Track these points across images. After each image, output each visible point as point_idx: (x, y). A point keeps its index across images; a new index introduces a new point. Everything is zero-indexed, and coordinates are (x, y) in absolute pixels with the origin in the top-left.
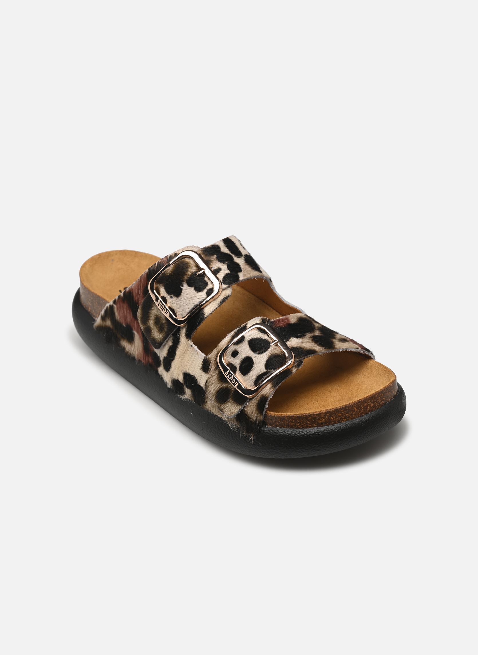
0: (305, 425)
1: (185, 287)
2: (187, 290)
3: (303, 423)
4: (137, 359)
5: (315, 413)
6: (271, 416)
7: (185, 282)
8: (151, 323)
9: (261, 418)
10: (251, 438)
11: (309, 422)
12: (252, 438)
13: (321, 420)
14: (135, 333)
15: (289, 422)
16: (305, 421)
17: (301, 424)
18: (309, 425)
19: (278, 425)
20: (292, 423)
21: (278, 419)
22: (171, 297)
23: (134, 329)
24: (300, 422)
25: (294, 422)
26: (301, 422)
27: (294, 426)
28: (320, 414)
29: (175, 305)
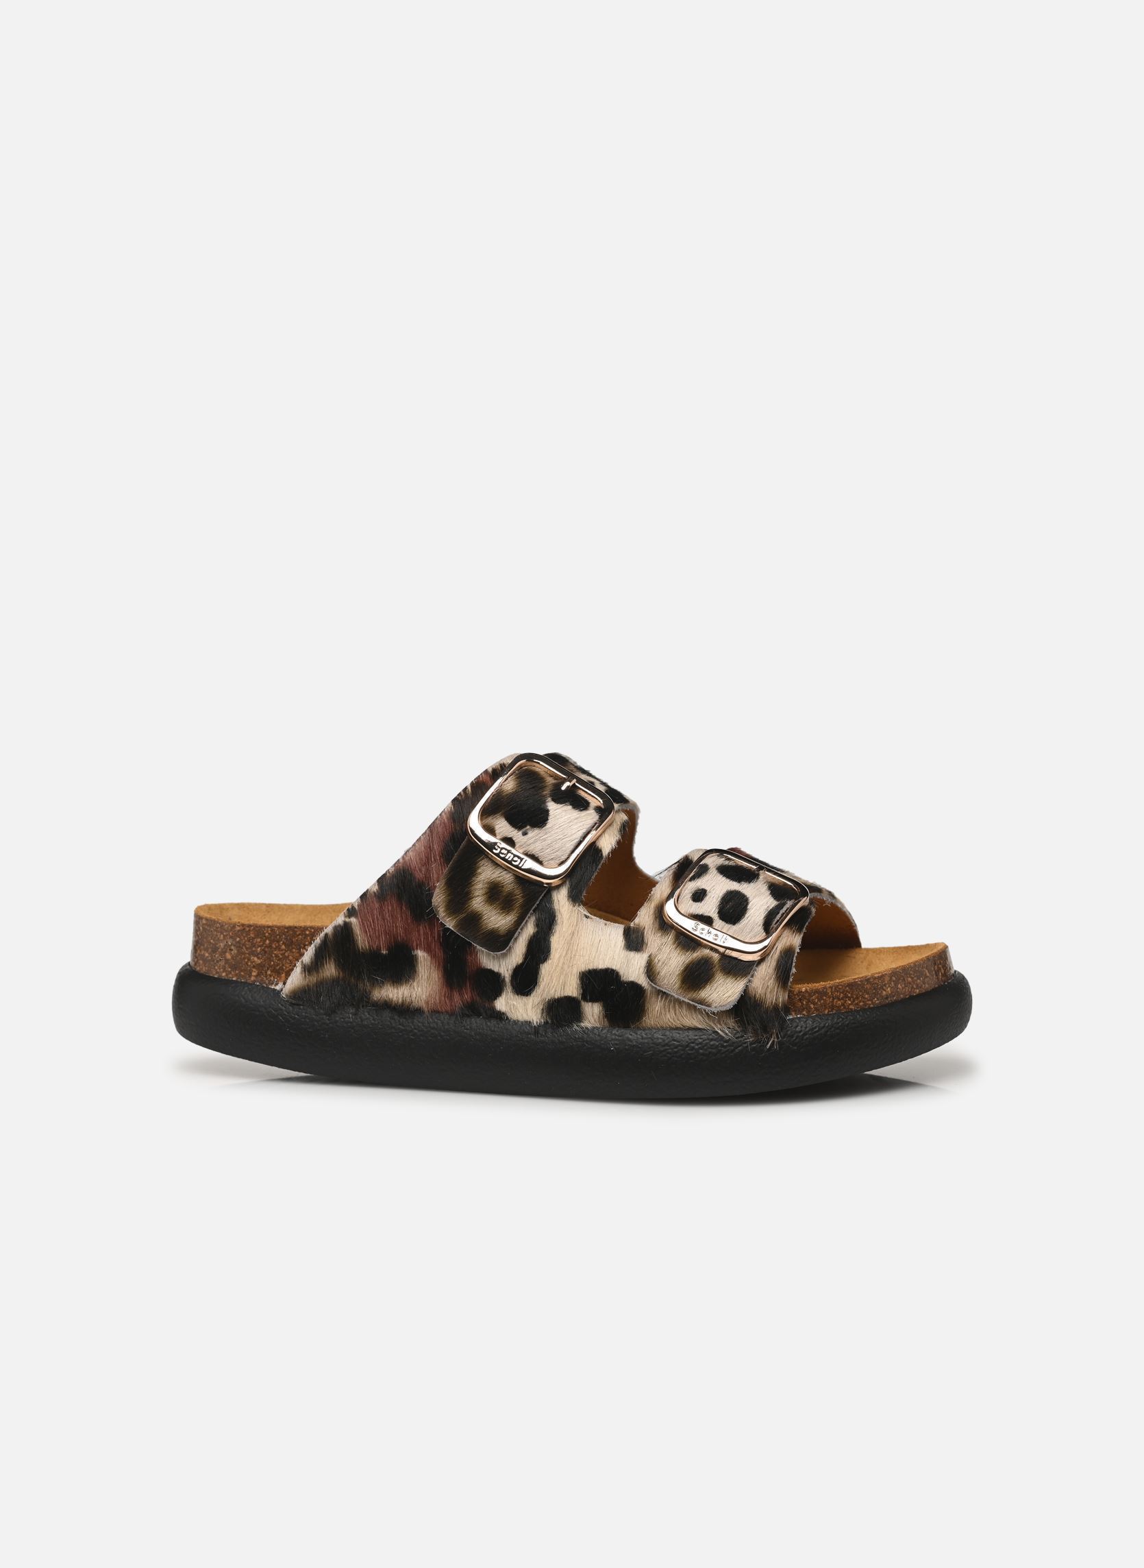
0: (860, 1002)
1: (552, 806)
2: (559, 813)
3: (857, 998)
4: (426, 1010)
5: (876, 975)
6: (800, 992)
7: (550, 799)
8: (478, 902)
9: (782, 997)
10: (772, 1039)
11: (867, 996)
12: (774, 1041)
13: (885, 991)
14: (421, 954)
15: (833, 999)
16: (861, 993)
17: (854, 1001)
18: (868, 1001)
19: (813, 1009)
20: (839, 999)
21: (814, 994)
22: (525, 834)
23: (417, 946)
24: (853, 997)
25: (842, 999)
26: (855, 996)
27: (842, 1007)
28: (882, 976)
29: (537, 844)
